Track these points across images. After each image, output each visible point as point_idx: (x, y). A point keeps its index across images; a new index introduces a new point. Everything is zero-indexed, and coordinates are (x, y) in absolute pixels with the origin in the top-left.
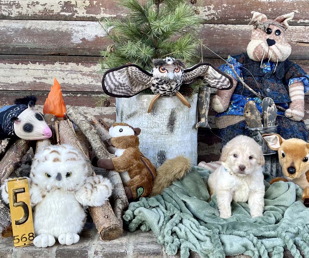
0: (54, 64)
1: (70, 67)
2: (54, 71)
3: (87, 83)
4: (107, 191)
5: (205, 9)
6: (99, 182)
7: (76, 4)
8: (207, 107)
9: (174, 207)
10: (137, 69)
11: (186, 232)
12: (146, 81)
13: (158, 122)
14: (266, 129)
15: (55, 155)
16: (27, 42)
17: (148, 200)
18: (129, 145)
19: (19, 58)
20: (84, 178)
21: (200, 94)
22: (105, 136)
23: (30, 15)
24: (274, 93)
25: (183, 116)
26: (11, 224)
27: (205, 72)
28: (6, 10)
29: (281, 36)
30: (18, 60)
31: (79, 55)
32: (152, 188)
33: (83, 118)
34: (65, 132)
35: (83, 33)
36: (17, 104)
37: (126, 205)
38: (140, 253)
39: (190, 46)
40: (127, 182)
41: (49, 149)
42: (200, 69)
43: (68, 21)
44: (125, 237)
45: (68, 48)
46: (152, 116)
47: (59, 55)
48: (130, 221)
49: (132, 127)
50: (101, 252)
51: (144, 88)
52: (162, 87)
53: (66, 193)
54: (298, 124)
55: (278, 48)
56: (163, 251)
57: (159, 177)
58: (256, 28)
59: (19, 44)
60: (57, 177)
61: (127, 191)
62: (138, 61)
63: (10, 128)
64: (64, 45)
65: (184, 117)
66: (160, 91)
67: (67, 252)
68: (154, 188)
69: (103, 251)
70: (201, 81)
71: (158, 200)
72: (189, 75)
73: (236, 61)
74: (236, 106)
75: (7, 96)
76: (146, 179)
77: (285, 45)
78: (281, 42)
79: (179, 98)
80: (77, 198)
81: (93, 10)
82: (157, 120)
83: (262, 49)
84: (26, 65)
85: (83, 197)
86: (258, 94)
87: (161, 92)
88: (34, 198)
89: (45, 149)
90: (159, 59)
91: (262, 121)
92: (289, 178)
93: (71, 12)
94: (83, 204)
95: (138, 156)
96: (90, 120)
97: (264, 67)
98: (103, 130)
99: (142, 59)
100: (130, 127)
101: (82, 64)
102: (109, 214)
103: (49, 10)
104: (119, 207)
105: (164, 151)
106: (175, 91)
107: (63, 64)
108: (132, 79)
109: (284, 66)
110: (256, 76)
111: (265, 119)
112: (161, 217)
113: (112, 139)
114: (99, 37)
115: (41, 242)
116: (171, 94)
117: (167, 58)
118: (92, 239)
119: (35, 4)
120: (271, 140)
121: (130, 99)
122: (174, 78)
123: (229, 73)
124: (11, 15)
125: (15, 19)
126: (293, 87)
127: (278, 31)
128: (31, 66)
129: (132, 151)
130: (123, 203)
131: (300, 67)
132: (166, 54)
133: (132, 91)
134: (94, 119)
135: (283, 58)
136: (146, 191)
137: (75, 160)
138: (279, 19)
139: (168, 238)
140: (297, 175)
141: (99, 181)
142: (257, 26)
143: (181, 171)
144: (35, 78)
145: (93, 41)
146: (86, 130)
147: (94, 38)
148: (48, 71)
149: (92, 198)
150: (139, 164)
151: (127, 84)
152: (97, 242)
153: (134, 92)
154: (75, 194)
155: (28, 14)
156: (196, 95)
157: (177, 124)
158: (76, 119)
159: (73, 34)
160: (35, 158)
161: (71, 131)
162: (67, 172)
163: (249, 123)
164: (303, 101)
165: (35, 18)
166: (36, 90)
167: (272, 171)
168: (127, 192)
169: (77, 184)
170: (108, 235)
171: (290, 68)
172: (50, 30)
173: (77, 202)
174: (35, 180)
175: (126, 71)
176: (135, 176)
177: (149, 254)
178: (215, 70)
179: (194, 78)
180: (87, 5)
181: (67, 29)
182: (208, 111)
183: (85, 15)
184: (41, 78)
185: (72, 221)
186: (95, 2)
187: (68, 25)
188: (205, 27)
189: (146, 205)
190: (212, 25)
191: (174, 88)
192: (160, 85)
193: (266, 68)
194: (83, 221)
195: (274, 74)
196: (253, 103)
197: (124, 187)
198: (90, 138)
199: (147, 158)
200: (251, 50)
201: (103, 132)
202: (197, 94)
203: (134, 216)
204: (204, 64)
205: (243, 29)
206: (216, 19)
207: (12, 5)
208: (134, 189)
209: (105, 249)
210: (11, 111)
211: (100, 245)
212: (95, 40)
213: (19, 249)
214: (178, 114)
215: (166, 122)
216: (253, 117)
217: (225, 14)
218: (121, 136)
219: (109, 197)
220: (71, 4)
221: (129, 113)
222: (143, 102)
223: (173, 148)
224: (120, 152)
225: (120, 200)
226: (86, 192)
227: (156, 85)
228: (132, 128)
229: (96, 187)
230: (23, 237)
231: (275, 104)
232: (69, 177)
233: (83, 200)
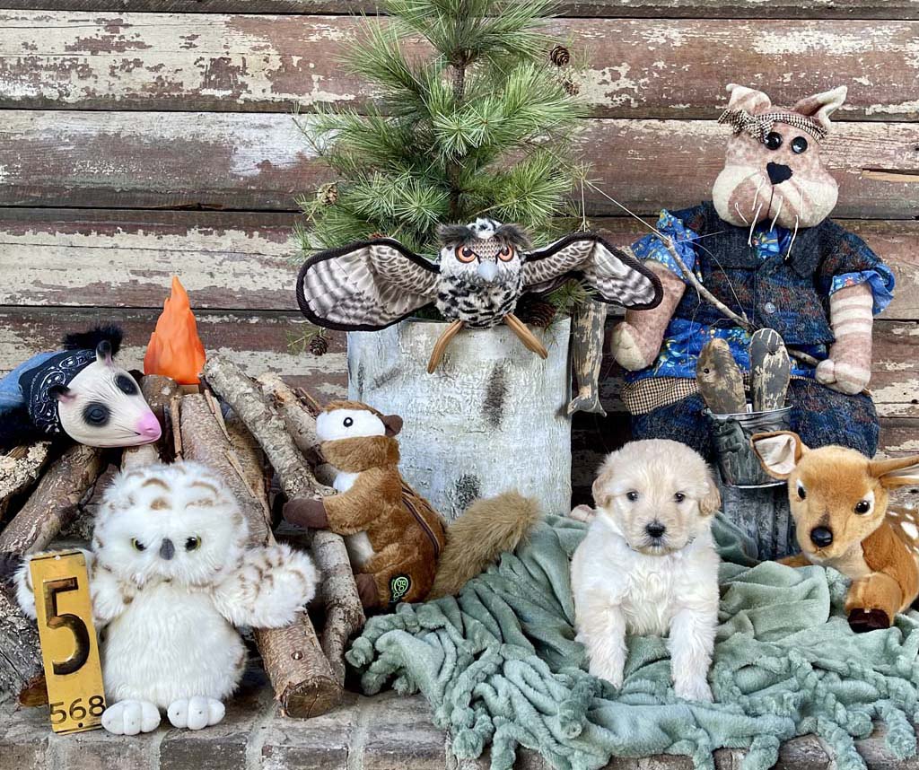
0: (186, 235)
1: (229, 243)
2: (185, 253)
3: (275, 287)
4: (300, 589)
5: (605, 78)
6: (281, 564)
7: (244, 65)
8: (596, 357)
9: (486, 631)
10: (396, 252)
11: (510, 699)
12: (421, 286)
13: (459, 397)
14: (760, 416)
15: (154, 492)
16: (110, 174)
17: (418, 609)
18: (369, 463)
19: (91, 218)
20: (235, 552)
21: (577, 319)
22: (310, 435)
23: (118, 98)
24: (785, 317)
25: (527, 380)
26: (43, 672)
27: (588, 260)
28: (52, 82)
29: (808, 155)
30: (87, 222)
31: (254, 207)
32: (433, 578)
33: (248, 387)
34: (197, 425)
35: (265, 147)
36: (69, 348)
37: (356, 622)
38: (384, 753)
39: (547, 186)
40: (363, 560)
41: (141, 474)
42: (572, 252)
43: (223, 112)
44: (348, 709)
45: (224, 190)
46: (442, 381)
47: (199, 208)
48: (366, 667)
49: (379, 413)
50: (280, 748)
51: (419, 303)
52: (465, 303)
53: (188, 592)
54: (851, 403)
55: (798, 189)
57: (454, 547)
58: (738, 133)
59: (90, 179)
60: (161, 550)
61: (363, 586)
62: (403, 228)
63: (49, 414)
64: (211, 182)
65: (531, 386)
66: (461, 312)
67: (191, 747)
68: (439, 577)
69: (286, 746)
70: (576, 284)
71: (444, 611)
72: (541, 269)
73: (681, 227)
74: (679, 352)
75: (62, 324)
76: (416, 554)
77: (820, 181)
78: (808, 173)
79: (514, 332)
80: (219, 605)
81: (291, 81)
82: (456, 393)
83: (754, 194)
84: (109, 237)
85: (234, 603)
86: (739, 320)
87: (464, 317)
88: (103, 605)
89: (130, 475)
90: (459, 225)
91: (747, 393)
93: (230, 87)
94: (235, 622)
95: (394, 490)
96: (271, 392)
97: (760, 244)
98: (304, 417)
99: (415, 223)
100: (373, 412)
101: (262, 235)
102: (306, 648)
103: (170, 83)
104: (336, 629)
105: (475, 477)
106: (501, 313)
107: (211, 233)
108: (382, 279)
109: (817, 240)
110: (738, 269)
111: (757, 390)
112: (448, 656)
113: (324, 446)
114: (308, 158)
115: (121, 719)
116: (492, 320)
117: (478, 220)
118: (261, 712)
119: (131, 66)
121: (382, 334)
122: (497, 277)
123: (660, 259)
124: (65, 98)
125: (77, 108)
126: (841, 298)
127: (801, 143)
128: (122, 239)
129: (379, 479)
130: (349, 617)
131: (863, 243)
132: (481, 207)
133: (385, 312)
134: (281, 389)
135: (813, 217)
136: (417, 587)
137: (211, 505)
138: (803, 107)
139: (460, 715)
140: (836, 550)
141: (280, 559)
142: (741, 125)
143: (512, 532)
144: (134, 272)
145: (292, 169)
146: (254, 421)
147: (296, 160)
148: (168, 254)
149: (259, 605)
150: (397, 512)
151: (370, 294)
152: (272, 723)
153: (390, 314)
154: (212, 596)
155: (113, 95)
156: (566, 323)
157: (510, 403)
158: (228, 389)
159: (236, 149)
160: (105, 498)
161: (213, 422)
162: (188, 537)
163: (711, 399)
164: (869, 338)
165: (130, 105)
166: (138, 305)
167: (776, 531)
168: (362, 589)
169: (217, 570)
170: (302, 704)
171: (836, 244)
172: (172, 139)
173: (218, 616)
174: (105, 558)
175: (364, 258)
176: (386, 545)
177: (409, 756)
178: (612, 255)
179: (555, 276)
180: (273, 69)
181: (220, 136)
182: (599, 365)
183: (269, 95)
184: (151, 274)
185: (205, 666)
186: (296, 59)
187: (223, 124)
188: (605, 128)
189: (409, 624)
190: (622, 123)
191: (500, 305)
192: (459, 296)
193: (764, 246)
195: (789, 262)
196: (722, 345)
197: (354, 574)
198: (265, 443)
199: (421, 497)
200: (723, 194)
201: (304, 425)
202: (569, 319)
203: (376, 655)
204: (583, 238)
205: (710, 133)
206: (634, 104)
207: (69, 70)
208: (384, 582)
209: (290, 741)
210: (53, 368)
211: (280, 730)
212: (298, 167)
213: (64, 738)
214: (513, 375)
215: (480, 396)
216: (722, 385)
217: (660, 90)
218: (350, 437)
219: (308, 604)
220: (231, 64)
221: (380, 372)
222: (417, 342)
223: (501, 468)
224: (346, 481)
225: (340, 609)
226: (243, 591)
227: (450, 297)
228: (380, 415)
229: (270, 577)
230: (76, 705)
231: (787, 346)
232: (193, 551)
233: (235, 610)
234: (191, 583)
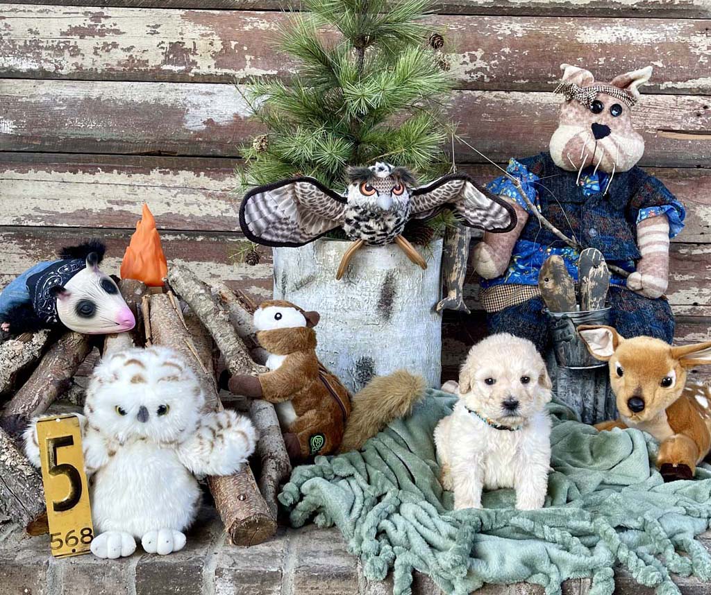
0: (149, 174)
1: (182, 181)
2: (149, 188)
3: (216, 214)
4: (244, 445)
5: (465, 60)
6: (229, 426)
7: (195, 47)
8: (461, 268)
9: (386, 479)
10: (315, 187)
11: (406, 533)
12: (332, 213)
13: (359, 298)
14: (586, 315)
15: (134, 370)
16: (93, 128)
17: (332, 461)
18: (294, 348)
19: (78, 160)
20: (196, 416)
21: (447, 240)
22: (247, 326)
23: (99, 71)
24: (604, 240)
25: (411, 285)
26: (45, 509)
27: (459, 194)
28: (50, 59)
29: (623, 118)
30: (75, 164)
31: (201, 154)
32: (341, 436)
33: (201, 289)
34: (163, 317)
35: (209, 109)
36: (64, 258)
37: (285, 471)
38: (310, 574)
39: (428, 139)
40: (289, 422)
41: (123, 356)
42: (448, 188)
43: (178, 82)
44: (281, 539)
45: (177, 140)
46: (347, 285)
47: (159, 154)
48: (293, 506)
49: (301, 309)
50: (229, 570)
51: (330, 226)
52: (366, 226)
53: (159, 448)
54: (653, 305)
55: (615, 143)
56: (359, 570)
58: (570, 101)
59: (77, 132)
60: (138, 414)
61: (290, 442)
62: (318, 169)
63: (49, 308)
64: (168, 135)
65: (413, 289)
66: (362, 234)
67: (160, 569)
68: (346, 435)
69: (234, 568)
70: (449, 213)
71: (352, 463)
72: (423, 201)
73: (525, 171)
74: (523, 265)
75: (54, 240)
76: (329, 418)
77: (632, 138)
78: (623, 131)
79: (402, 249)
80: (182, 457)
81: (229, 60)
82: (357, 294)
83: (582, 146)
84: (92, 175)
85: (194, 456)
86: (570, 242)
87: (365, 237)
89: (114, 356)
90: (361, 167)
91: (577, 297)
92: (629, 421)
93: (185, 64)
94: (194, 471)
96: (218, 293)
97: (586, 184)
98: (243, 312)
99: (327, 166)
100: (297, 309)
101: (207, 175)
102: (248, 491)
103: (138, 61)
104: (270, 476)
105: (371, 359)
106: (393, 234)
107: (168, 173)
108: (303, 208)
109: (627, 182)
110: (569, 203)
111: (583, 294)
112: (357, 498)
113: (259, 335)
114: (242, 117)
115: (107, 546)
116: (386, 240)
117: (377, 163)
118: (212, 541)
119: (110, 47)
120: (596, 339)
121: (301, 249)
122: (391, 207)
123: (510, 195)
124: (60, 70)
125: (68, 78)
126: (645, 226)
128: (101, 176)
129: (302, 360)
130: (280, 467)
131: (662, 184)
132: (376, 154)
133: (304, 233)
134: (224, 291)
135: (625, 164)
136: (330, 444)
137: (177, 380)
138: (619, 82)
139: (369, 545)
140: (647, 414)
141: (229, 422)
142: (572, 95)
144: (110, 202)
145: (230, 126)
146: (206, 315)
147: (233, 119)
148: (136, 188)
149: (213, 457)
150: (315, 386)
151: (294, 219)
152: (222, 550)
153: (308, 234)
154: (176, 450)
155: (96, 69)
156: (440, 242)
157: (398, 303)
158: (186, 290)
159: (188, 110)
161: (175, 315)
162: (159, 405)
163: (550, 301)
164: (667, 256)
165: (109, 76)
166: (112, 226)
167: (596, 401)
168: (288, 445)
169: (181, 431)
170: (245, 535)
171: (642, 185)
172: (140, 102)
173: (182, 466)
174: (94, 421)
175: (290, 192)
176: (306, 411)
177: (329, 577)
178: (478, 191)
179: (434, 206)
180: (216, 51)
181: (176, 101)
182: (464, 275)
183: (213, 70)
184: (123, 203)
185: (171, 505)
186: (233, 44)
187: (178, 91)
188: (464, 97)
189: (325, 473)
190: (478, 93)
191: (392, 228)
192: (361, 221)
193: (588, 186)
194: (195, 505)
195: (606, 198)
196: (558, 260)
197: (282, 433)
198: (214, 332)
200: (558, 146)
201: (242, 318)
202: (442, 240)
203: (302, 496)
204: (456, 178)
205: (545, 101)
206: (487, 80)
207: (63, 49)
208: (305, 439)
209: (237, 564)
210: (52, 273)
211: (228, 555)
212: (234, 124)
213: (61, 560)
214: (400, 281)
215: (375, 297)
216: (559, 290)
217: (507, 69)
218: (279, 328)
220: (185, 47)
221: (299, 279)
222: (328, 256)
223: (390, 352)
224: (276, 362)
225: (272, 461)
226: (200, 447)
227: (354, 222)
228: (302, 311)
229: (221, 436)
230: (71, 535)
231: (606, 261)
232: (163, 416)
233: (194, 462)
234: (161, 441)
